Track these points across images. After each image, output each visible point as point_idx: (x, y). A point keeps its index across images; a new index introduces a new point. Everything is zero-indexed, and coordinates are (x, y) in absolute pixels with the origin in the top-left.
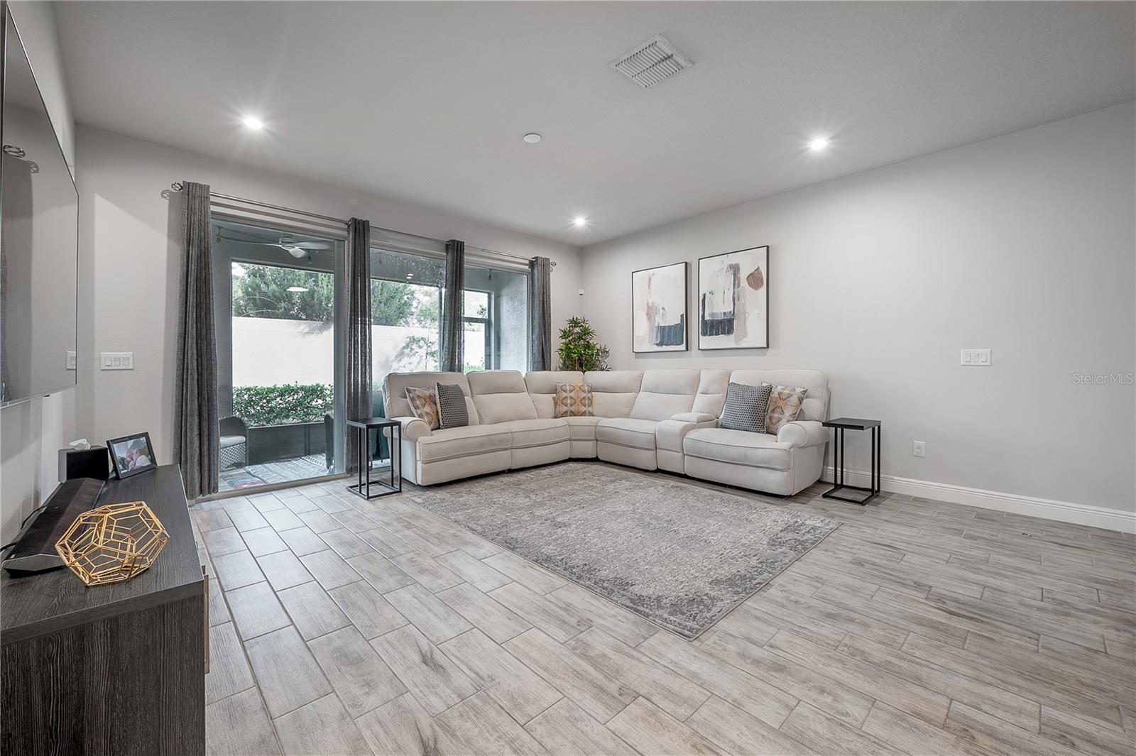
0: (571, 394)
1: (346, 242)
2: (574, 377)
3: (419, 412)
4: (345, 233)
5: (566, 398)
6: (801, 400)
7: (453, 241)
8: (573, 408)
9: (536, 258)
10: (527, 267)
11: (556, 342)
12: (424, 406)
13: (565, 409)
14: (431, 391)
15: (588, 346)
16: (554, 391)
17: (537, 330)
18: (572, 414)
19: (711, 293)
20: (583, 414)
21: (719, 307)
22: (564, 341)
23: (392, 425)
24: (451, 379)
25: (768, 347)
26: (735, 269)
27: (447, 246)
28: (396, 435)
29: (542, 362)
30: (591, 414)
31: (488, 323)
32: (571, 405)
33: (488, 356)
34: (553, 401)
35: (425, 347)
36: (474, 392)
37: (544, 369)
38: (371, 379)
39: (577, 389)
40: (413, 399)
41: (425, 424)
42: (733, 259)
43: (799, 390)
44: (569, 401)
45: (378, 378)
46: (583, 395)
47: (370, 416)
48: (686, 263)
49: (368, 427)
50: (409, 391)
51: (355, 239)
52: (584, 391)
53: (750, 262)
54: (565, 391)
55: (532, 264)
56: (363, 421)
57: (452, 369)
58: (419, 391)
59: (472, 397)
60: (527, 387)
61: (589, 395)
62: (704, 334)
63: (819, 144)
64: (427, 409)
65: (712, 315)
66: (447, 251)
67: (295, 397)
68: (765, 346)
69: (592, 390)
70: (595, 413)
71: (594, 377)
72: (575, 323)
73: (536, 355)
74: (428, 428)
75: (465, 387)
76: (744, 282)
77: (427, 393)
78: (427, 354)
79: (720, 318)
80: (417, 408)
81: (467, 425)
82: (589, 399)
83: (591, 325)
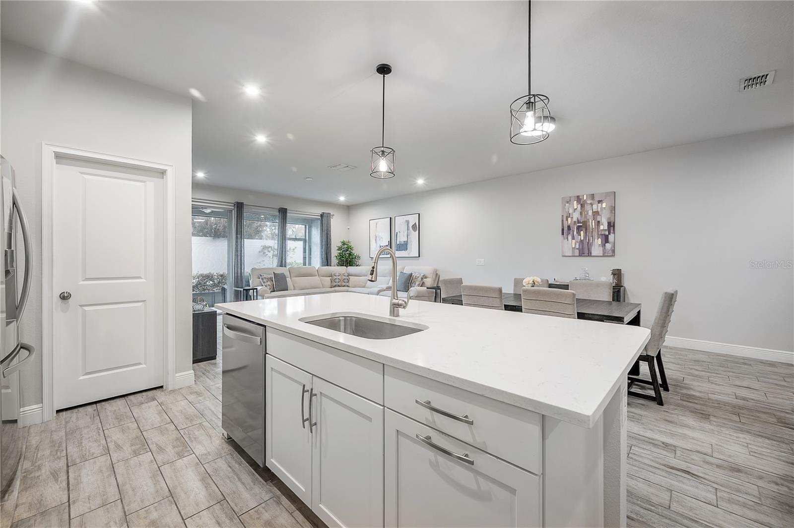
0: (339, 277)
1: (233, 211)
2: (343, 269)
3: (265, 284)
4: (233, 208)
5: (336, 279)
6: (422, 279)
7: (282, 208)
8: (339, 284)
9: (324, 213)
10: (319, 217)
11: (335, 252)
12: (267, 282)
13: (335, 284)
14: (271, 276)
15: (350, 254)
16: (331, 276)
17: (324, 247)
18: (339, 286)
19: (399, 232)
20: (344, 286)
21: (402, 238)
22: (339, 251)
23: (253, 289)
24: (281, 270)
25: (419, 256)
26: (408, 222)
27: (279, 210)
28: (255, 294)
29: (327, 261)
30: (348, 286)
31: (305, 241)
32: (338, 282)
33: (305, 258)
34: (330, 281)
35: (272, 252)
36: (292, 276)
37: (328, 266)
38: (244, 270)
39: (342, 275)
40: (262, 279)
41: (268, 289)
42: (407, 218)
43: (422, 275)
44: (337, 280)
45: (247, 270)
46: (344, 277)
47: (244, 286)
48: (391, 218)
49: (244, 290)
50: (261, 275)
51: (237, 211)
52: (345, 276)
53: (413, 220)
54: (336, 276)
55: (322, 216)
56: (242, 288)
57: (281, 266)
58: (265, 276)
59: (291, 278)
60: (318, 273)
61: (348, 278)
62: (397, 250)
63: (420, 182)
64: (269, 283)
65: (400, 242)
66: (279, 212)
67: (197, 280)
68: (418, 256)
69: (349, 275)
70: (350, 286)
71: (351, 269)
72: (344, 243)
73: (324, 259)
74: (269, 291)
75: (287, 274)
76: (411, 228)
77: (269, 276)
78: (273, 256)
79: (403, 243)
80: (264, 283)
81: (287, 290)
82: (347, 279)
83: (352, 244)
